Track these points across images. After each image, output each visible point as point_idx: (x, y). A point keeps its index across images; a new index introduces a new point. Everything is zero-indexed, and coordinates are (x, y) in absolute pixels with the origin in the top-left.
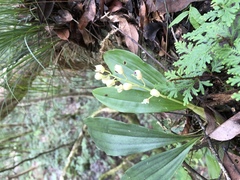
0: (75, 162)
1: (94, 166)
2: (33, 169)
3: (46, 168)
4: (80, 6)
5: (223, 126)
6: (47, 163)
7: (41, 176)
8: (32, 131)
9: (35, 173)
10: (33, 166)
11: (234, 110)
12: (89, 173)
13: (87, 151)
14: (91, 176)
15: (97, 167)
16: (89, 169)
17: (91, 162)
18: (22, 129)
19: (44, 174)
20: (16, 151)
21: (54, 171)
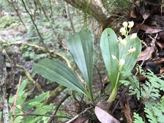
0: (30, 51)
1: (28, 64)
2: (24, 25)
3: (25, 32)
4: (155, 23)
5: (107, 113)
6: (28, 33)
7: (19, 29)
8: (49, 20)
9: (22, 26)
10: (26, 24)
11: (122, 119)
12: (24, 61)
13: (39, 58)
14: (22, 62)
15: (28, 65)
16: (26, 61)
17: (32, 61)
18: (49, 14)
19: (21, 32)
20: (35, 13)
21: (24, 38)
